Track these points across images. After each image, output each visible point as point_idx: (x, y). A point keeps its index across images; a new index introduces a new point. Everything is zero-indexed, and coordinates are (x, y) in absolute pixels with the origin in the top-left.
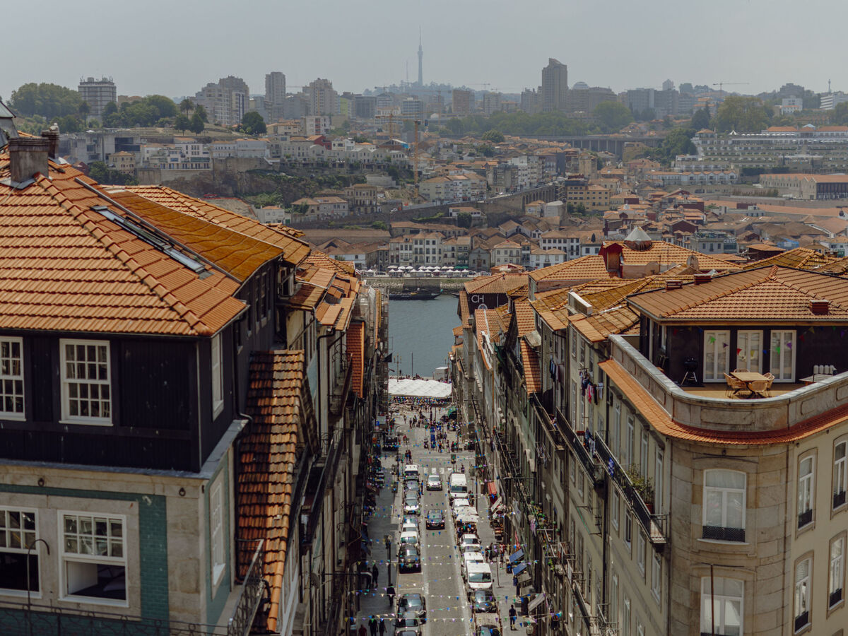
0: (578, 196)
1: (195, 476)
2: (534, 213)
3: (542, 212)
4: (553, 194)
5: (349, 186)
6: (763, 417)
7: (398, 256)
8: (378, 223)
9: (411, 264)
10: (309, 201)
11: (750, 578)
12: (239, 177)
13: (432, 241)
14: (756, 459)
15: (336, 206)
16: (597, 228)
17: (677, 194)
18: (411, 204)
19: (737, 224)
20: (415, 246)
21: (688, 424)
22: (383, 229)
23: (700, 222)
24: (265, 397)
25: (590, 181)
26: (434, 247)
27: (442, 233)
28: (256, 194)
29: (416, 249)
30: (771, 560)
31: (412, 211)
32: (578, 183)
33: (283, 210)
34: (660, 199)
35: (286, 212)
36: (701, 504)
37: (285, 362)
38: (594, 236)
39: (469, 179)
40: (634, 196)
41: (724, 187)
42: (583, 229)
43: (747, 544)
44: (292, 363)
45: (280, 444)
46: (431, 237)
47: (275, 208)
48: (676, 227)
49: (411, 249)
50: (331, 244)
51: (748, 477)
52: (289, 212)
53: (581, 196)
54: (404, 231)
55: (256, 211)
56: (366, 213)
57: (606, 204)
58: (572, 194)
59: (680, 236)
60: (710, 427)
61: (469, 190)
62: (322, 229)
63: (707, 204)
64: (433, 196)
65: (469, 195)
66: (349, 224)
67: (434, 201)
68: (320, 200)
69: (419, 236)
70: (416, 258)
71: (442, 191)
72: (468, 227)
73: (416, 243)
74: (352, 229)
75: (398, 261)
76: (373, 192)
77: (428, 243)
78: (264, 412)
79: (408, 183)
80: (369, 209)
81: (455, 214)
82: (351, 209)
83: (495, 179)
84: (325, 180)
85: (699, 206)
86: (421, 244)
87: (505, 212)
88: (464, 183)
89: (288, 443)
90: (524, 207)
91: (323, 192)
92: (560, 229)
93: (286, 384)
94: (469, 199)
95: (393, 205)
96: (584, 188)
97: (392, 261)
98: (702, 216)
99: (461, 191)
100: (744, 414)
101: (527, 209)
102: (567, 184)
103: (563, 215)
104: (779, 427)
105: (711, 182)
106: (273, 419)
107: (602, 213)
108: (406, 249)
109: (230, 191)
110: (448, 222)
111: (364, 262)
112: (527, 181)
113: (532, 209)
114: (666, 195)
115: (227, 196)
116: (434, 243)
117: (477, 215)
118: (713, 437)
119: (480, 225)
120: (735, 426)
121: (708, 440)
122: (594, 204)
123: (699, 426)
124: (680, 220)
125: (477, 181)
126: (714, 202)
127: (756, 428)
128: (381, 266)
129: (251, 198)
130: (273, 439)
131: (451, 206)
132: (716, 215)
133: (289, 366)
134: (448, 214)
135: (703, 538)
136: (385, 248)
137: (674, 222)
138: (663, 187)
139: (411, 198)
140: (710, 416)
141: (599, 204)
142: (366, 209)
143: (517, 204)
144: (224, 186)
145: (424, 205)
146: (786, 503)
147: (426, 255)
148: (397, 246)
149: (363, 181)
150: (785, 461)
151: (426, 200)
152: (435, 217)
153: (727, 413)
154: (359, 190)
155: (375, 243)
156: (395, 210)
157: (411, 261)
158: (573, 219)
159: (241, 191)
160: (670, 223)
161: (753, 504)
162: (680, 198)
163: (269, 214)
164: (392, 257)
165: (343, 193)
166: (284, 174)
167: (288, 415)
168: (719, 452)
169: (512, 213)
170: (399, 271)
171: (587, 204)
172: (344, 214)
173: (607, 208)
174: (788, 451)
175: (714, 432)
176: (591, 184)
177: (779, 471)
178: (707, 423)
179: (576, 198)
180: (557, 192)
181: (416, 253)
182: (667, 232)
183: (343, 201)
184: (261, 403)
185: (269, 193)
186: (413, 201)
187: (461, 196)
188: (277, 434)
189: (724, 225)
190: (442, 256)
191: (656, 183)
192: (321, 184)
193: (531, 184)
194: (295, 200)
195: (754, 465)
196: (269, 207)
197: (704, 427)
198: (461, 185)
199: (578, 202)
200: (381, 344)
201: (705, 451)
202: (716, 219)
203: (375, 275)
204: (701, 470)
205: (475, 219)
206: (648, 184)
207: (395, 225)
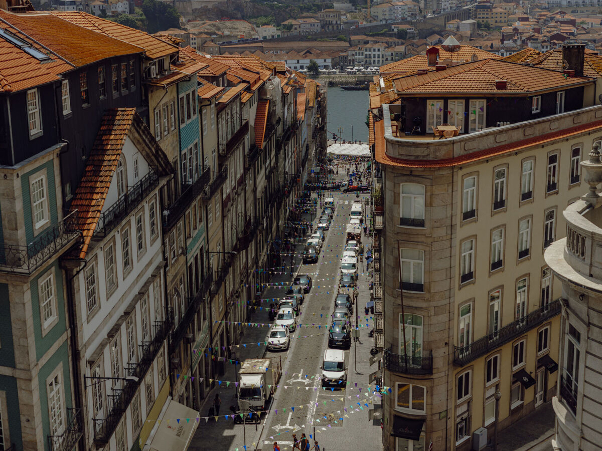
0: (485, 16)
1: (10, 167)
2: (452, 29)
3: (458, 28)
4: (467, 15)
5: (321, 11)
6: (435, 152)
7: (353, 60)
8: (341, 36)
9: (362, 66)
10: (293, 22)
11: (428, 249)
12: (245, 5)
13: (378, 49)
14: (431, 177)
15: (312, 25)
16: (497, 39)
17: (557, 13)
18: (365, 23)
19: (599, 35)
20: (365, 53)
21: (391, 155)
22: (345, 41)
23: (572, 34)
24: (107, 135)
25: (494, 5)
26: (379, 53)
27: (386, 43)
28: (257, 17)
29: (366, 55)
30: (441, 238)
31: (365, 28)
32: (484, 7)
33: (275, 28)
34: (544, 17)
35: (277, 30)
36: (399, 204)
37: (123, 115)
38: (492, 44)
39: (406, 5)
40: (525, 16)
41: (593, 8)
42: (487, 40)
43: (427, 228)
44: (128, 115)
45: (110, 161)
46: (376, 47)
47: (270, 26)
48: (553, 38)
49: (362, 55)
50: (309, 52)
51: (426, 188)
52: (280, 30)
53: (487, 16)
54: (359, 42)
55: (257, 29)
56: (333, 30)
57: (505, 22)
58: (481, 14)
59: (555, 44)
60: (403, 157)
61: (407, 13)
62: (302, 41)
63: (578, 21)
64: (381, 17)
65: (406, 16)
66: (321, 38)
67: (381, 21)
68: (301, 21)
69: (368, 46)
70: (366, 61)
71: (387, 13)
72: (405, 39)
73: (366, 51)
74: (324, 41)
75: (353, 63)
76: (338, 14)
77: (374, 50)
78: (105, 143)
79: (363, 8)
80: (335, 27)
81: (395, 30)
82: (322, 27)
83: (426, 4)
84: (305, 7)
85: (572, 23)
86: (370, 51)
87: (431, 29)
88: (403, 7)
89: (114, 160)
90: (445, 24)
91: (304, 15)
92: (471, 40)
93: (121, 127)
94: (406, 19)
95: (352, 23)
96: (489, 10)
97: (350, 63)
98: (573, 29)
99: (400, 13)
100: (423, 149)
101: (447, 25)
102: (477, 7)
103: (473, 30)
104: (446, 157)
105: (583, 5)
106: (109, 147)
107: (500, 28)
108: (359, 55)
109: (239, 15)
110: (391, 36)
111: (330, 64)
112: (449, 6)
113: (451, 25)
114: (549, 14)
115: (237, 19)
116: (379, 50)
117: (411, 30)
118: (404, 164)
119: (414, 38)
120: (418, 156)
121: (400, 165)
122: (496, 22)
123: (397, 156)
124: (556, 32)
125: (412, 6)
126: (584, 19)
127: (431, 158)
128: (342, 67)
129: (253, 20)
130: (106, 158)
131: (393, 24)
132: (585, 29)
133: (125, 117)
134: (391, 30)
135: (401, 225)
136: (344, 54)
137: (552, 33)
138: (548, 9)
139: (365, 19)
140: (404, 151)
141: (500, 22)
142: (333, 27)
143: (441, 22)
144: (235, 12)
145: (374, 23)
146: (452, 204)
147: (373, 59)
148: (353, 53)
149: (332, 7)
150: (451, 179)
151: (375, 20)
152: (382, 32)
153: (413, 149)
154: (328, 14)
155: (339, 51)
156: (354, 27)
157: (363, 63)
158: (480, 32)
159: (247, 15)
160: (548, 35)
161: (429, 204)
162: (558, 17)
163: (265, 31)
164: (350, 60)
165: (317, 15)
166: (276, 3)
167: (118, 144)
168: (408, 173)
169: (436, 29)
170: (354, 70)
171: (491, 22)
172: (317, 30)
173: (506, 24)
174: (453, 172)
175: (405, 160)
176: (495, 7)
177: (446, 185)
178: (402, 155)
179: (483, 18)
180: (470, 13)
181: (366, 57)
182: (545, 41)
183: (317, 21)
184: (104, 138)
185: (266, 16)
186: (367, 21)
187: (400, 17)
188: (109, 155)
189: (590, 36)
190: (384, 59)
191: (543, 6)
192: (302, 9)
193: (451, 7)
194: (283, 22)
195: (429, 181)
196: (265, 26)
197: (400, 157)
198: (400, 9)
199: (485, 20)
200: (320, 119)
201: (401, 172)
202: (584, 32)
203: (337, 73)
204: (399, 184)
205: (410, 33)
206: (537, 6)
207: (353, 38)
